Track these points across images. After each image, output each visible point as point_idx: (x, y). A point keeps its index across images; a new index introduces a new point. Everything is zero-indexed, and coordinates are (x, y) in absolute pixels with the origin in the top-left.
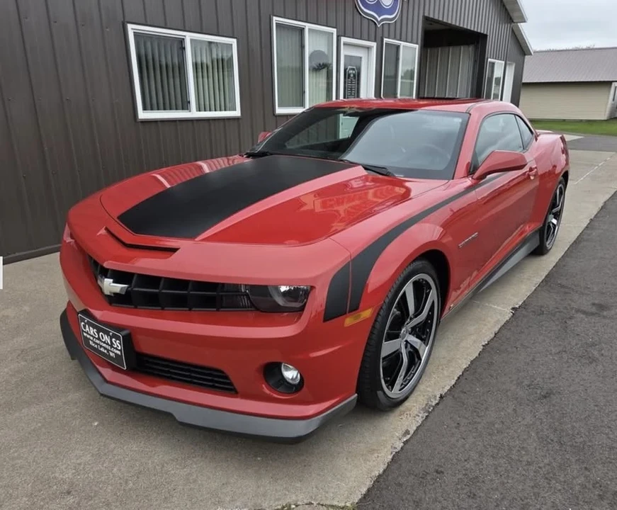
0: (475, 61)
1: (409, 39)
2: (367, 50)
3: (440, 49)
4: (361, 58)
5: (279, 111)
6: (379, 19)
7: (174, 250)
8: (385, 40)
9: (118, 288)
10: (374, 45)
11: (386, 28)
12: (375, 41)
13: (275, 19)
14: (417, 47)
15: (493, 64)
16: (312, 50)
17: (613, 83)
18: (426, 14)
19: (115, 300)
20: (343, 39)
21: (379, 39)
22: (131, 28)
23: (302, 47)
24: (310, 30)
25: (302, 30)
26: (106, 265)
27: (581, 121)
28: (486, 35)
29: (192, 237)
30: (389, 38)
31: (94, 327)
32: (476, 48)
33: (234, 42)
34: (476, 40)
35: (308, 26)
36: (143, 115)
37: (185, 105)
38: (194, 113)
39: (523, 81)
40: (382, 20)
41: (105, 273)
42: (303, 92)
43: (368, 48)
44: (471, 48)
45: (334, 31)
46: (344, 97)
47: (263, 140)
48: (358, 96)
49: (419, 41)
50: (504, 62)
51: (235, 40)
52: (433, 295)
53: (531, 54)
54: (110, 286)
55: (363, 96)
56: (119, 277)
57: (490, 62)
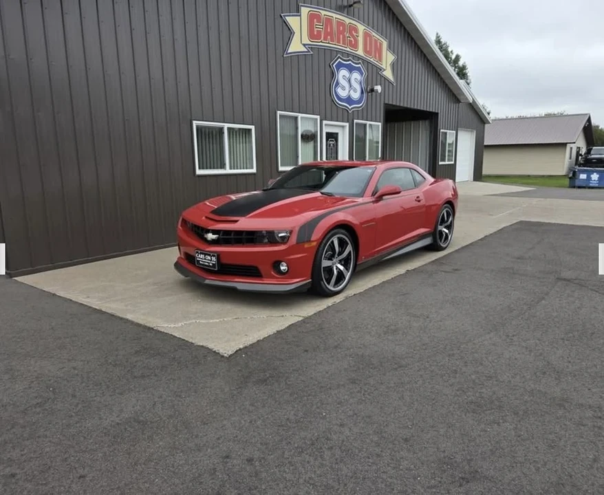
0: (431, 132)
1: (374, 118)
2: (341, 128)
3: (404, 123)
4: (337, 134)
5: (281, 169)
6: (350, 108)
7: (236, 221)
8: (355, 121)
9: (214, 237)
10: (347, 124)
11: (355, 113)
12: (348, 122)
13: (279, 112)
14: (380, 124)
15: (446, 133)
16: (303, 130)
17: (568, 145)
18: (386, 102)
19: (214, 242)
20: (324, 122)
21: (351, 121)
22: (195, 123)
23: (297, 128)
24: (302, 118)
25: (296, 118)
26: (209, 228)
27: (543, 176)
28: (438, 113)
29: (244, 216)
30: (358, 119)
31: (203, 254)
32: (431, 123)
33: (253, 128)
34: (430, 117)
35: (300, 115)
36: (199, 172)
37: (223, 166)
38: (228, 171)
39: (485, 144)
40: (352, 108)
41: (208, 231)
42: (297, 157)
43: (343, 127)
44: (427, 122)
45: (318, 117)
46: (327, 159)
47: (271, 183)
48: (337, 158)
49: (382, 120)
50: (454, 132)
51: (253, 127)
52: (349, 248)
53: (489, 123)
54: (210, 236)
55: (340, 158)
56: (214, 232)
57: (442, 132)
